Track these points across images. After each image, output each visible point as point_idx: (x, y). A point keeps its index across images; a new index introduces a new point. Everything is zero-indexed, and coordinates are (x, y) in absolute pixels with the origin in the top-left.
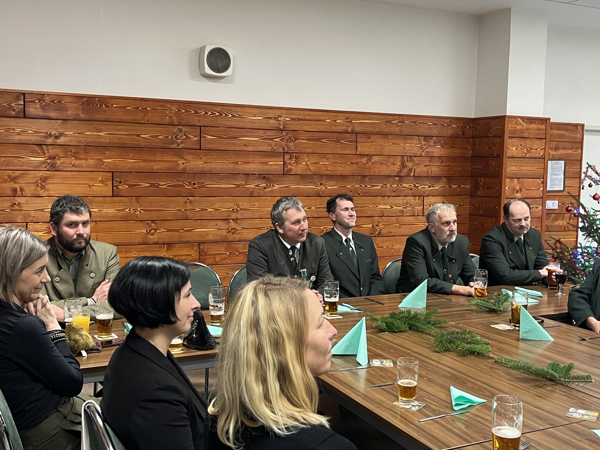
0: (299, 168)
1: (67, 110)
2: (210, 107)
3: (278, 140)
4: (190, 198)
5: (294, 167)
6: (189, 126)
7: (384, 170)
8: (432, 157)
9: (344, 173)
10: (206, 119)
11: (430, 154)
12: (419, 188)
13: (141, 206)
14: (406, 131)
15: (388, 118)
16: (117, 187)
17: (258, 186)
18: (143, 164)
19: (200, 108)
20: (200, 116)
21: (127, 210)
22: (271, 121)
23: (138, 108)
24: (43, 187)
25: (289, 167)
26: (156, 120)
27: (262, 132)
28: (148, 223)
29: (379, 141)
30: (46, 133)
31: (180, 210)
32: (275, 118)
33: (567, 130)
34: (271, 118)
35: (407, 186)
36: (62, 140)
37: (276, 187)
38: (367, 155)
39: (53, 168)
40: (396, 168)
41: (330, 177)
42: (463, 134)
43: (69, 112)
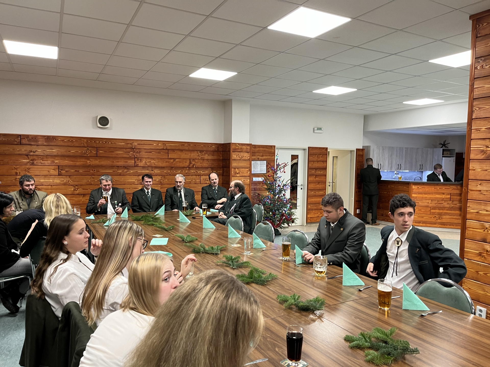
0: (141, 164)
1: (38, 142)
2: (101, 140)
3: (132, 152)
4: (93, 176)
5: (139, 164)
6: (92, 147)
7: (181, 165)
8: (203, 159)
9: (163, 166)
10: (99, 145)
11: (203, 158)
12: (198, 172)
13: (71, 179)
14: (191, 148)
15: (183, 144)
16: (60, 171)
17: (123, 171)
18: (72, 163)
19: (96, 140)
20: (97, 143)
21: (65, 181)
22: (129, 145)
23: (69, 140)
24: (28, 172)
25: (137, 163)
26: (77, 145)
27: (125, 149)
28: (74, 186)
29: (179, 153)
30: (30, 150)
31: (88, 181)
32: (130, 144)
33: (267, 148)
34: (128, 144)
35: (193, 171)
36: (37, 153)
37: (131, 171)
38: (173, 159)
39: (33, 164)
40: (187, 164)
41: (156, 167)
42: (218, 150)
43: (39, 142)
